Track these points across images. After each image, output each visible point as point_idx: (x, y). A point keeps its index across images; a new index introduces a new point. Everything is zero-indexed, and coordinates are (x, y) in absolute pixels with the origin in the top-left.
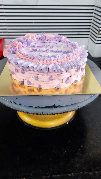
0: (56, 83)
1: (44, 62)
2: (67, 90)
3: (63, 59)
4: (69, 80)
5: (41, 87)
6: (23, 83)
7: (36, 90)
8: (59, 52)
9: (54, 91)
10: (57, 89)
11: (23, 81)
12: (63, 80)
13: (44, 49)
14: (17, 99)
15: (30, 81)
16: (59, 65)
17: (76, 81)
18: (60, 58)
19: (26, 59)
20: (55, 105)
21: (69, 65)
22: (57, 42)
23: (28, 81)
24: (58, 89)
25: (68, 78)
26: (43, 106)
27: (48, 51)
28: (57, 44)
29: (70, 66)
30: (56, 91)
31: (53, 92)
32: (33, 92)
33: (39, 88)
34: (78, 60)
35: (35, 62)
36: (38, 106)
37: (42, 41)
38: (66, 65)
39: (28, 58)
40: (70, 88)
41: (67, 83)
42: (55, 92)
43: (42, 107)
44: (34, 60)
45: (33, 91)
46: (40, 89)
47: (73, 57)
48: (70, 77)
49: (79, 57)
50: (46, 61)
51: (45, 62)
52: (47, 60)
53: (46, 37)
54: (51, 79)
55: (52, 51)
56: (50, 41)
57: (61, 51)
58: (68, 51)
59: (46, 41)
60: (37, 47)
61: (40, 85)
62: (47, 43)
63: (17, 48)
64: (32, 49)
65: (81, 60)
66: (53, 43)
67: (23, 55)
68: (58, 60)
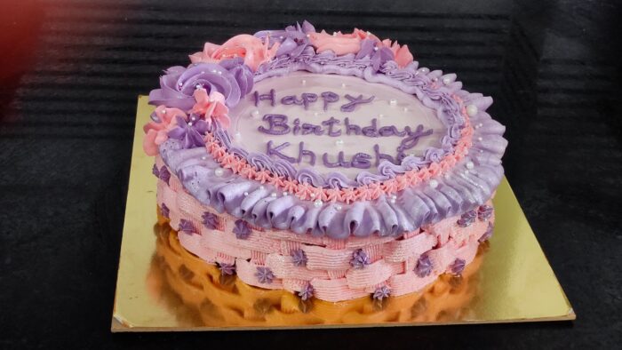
0: (377, 275)
1: (329, 191)
2: (422, 300)
3: (404, 179)
4: (429, 263)
5: (312, 293)
6: (231, 273)
7: (290, 304)
8: (381, 133)
9: (369, 306)
10: (380, 299)
11: (234, 266)
12: (404, 263)
13: (315, 115)
15: (267, 269)
16: (390, 205)
17: (458, 265)
18: (393, 175)
19: (254, 177)
21: (432, 204)
22: (368, 73)
23: (258, 268)
24: (384, 298)
25: (425, 256)
27: (336, 127)
29: (436, 211)
30: (377, 309)
31: (361, 311)
32: (276, 312)
33: (304, 298)
34: (465, 176)
35: (291, 192)
37: (297, 66)
38: (422, 208)
39: (263, 174)
40: (432, 291)
41: (422, 275)
42: (373, 312)
44: (290, 184)
45: (278, 306)
46: (308, 300)
47: (446, 164)
48: (434, 248)
49: (470, 165)
50: (337, 189)
51: (335, 192)
52: (342, 184)
53: (315, 50)
54: (358, 260)
55: (353, 129)
56: (332, 67)
57: (391, 130)
58: (420, 127)
59: (315, 66)
60: (283, 101)
61: (310, 286)
62: (320, 73)
63: (209, 120)
64: (264, 119)
65: (477, 176)
66: (349, 75)
67: (238, 159)
68: (386, 184)
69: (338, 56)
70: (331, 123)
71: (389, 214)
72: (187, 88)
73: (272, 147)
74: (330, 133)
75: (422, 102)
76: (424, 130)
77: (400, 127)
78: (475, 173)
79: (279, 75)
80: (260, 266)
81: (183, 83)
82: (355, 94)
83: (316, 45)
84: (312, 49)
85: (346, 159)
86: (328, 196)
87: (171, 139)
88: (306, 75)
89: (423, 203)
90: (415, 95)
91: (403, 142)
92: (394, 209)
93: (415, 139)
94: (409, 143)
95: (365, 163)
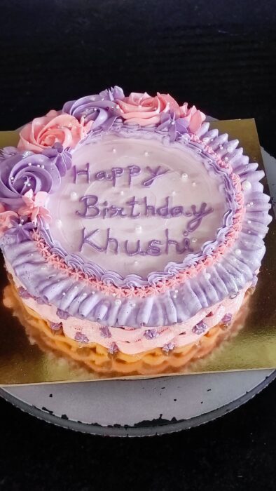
1: (127, 291)
4: (203, 326)
5: (117, 349)
8: (172, 214)
10: (167, 351)
11: (61, 324)
12: (184, 333)
14: (51, 396)
15: (83, 335)
16: (172, 300)
17: (226, 321)
18: (177, 273)
19: (70, 275)
20: (163, 418)
21: (205, 297)
24: (170, 351)
25: (200, 323)
26: (129, 424)
27: (138, 208)
33: (112, 353)
34: (233, 261)
35: (99, 289)
36: (115, 423)
41: (198, 334)
43: (127, 427)
44: (98, 284)
48: (207, 317)
49: (239, 252)
51: (131, 292)
52: (136, 284)
53: (123, 120)
54: (149, 336)
55: (150, 211)
57: (178, 211)
58: (204, 205)
59: (123, 133)
60: (96, 177)
61: (115, 346)
62: (128, 138)
63: (35, 220)
64: (80, 199)
65: (242, 261)
67: (58, 258)
68: (170, 281)
69: (142, 127)
70: (132, 202)
72: (17, 180)
73: (86, 233)
74: (132, 216)
76: (207, 208)
77: (187, 207)
80: (79, 331)
81: (14, 176)
82: (153, 166)
83: (124, 117)
84: (120, 120)
85: (142, 248)
87: (7, 235)
88: (116, 140)
91: (189, 224)
92: (175, 305)
93: (199, 221)
94: (192, 225)
95: (157, 252)
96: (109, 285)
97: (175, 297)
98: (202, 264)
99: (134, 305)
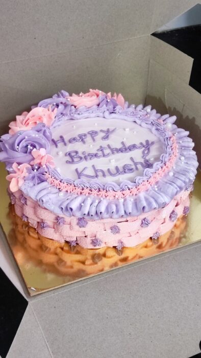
1: (124, 192)
2: (172, 233)
4: (175, 214)
5: (123, 245)
7: (111, 253)
8: (130, 150)
9: (150, 244)
10: (156, 238)
11: (77, 241)
12: (165, 218)
13: (90, 147)
15: (98, 239)
17: (185, 210)
18: (151, 175)
19: (81, 193)
21: (175, 185)
22: (107, 114)
24: (158, 238)
25: (173, 212)
27: (106, 152)
28: (104, 117)
29: (178, 189)
30: (154, 243)
32: (104, 259)
33: (119, 248)
34: (182, 165)
35: (104, 197)
37: (66, 118)
38: (172, 190)
39: (86, 191)
40: (175, 226)
44: (103, 193)
45: (104, 256)
47: (172, 161)
48: (176, 206)
49: (183, 158)
50: (128, 190)
51: (127, 192)
52: (129, 187)
53: (75, 107)
54: (145, 223)
55: (115, 151)
56: (86, 115)
57: (134, 146)
58: (147, 142)
59: (76, 116)
60: (70, 141)
62: (80, 119)
63: (44, 166)
64: (66, 155)
65: (187, 163)
66: (95, 117)
68: (149, 181)
69: (88, 108)
70: (101, 149)
71: (158, 197)
72: (22, 148)
73: (80, 171)
74: (104, 156)
75: (140, 125)
76: (150, 143)
77: (137, 143)
78: (186, 162)
79: (59, 126)
80: (93, 238)
82: (105, 129)
83: (75, 104)
84: (73, 107)
85: (120, 169)
86: (124, 195)
87: (26, 181)
88: (72, 122)
89: (172, 187)
90: (135, 122)
91: (143, 152)
92: (158, 193)
93: (149, 149)
94: (146, 152)
95: (131, 170)
96: (111, 191)
97: (156, 189)
98: (164, 167)
99: (132, 200)
